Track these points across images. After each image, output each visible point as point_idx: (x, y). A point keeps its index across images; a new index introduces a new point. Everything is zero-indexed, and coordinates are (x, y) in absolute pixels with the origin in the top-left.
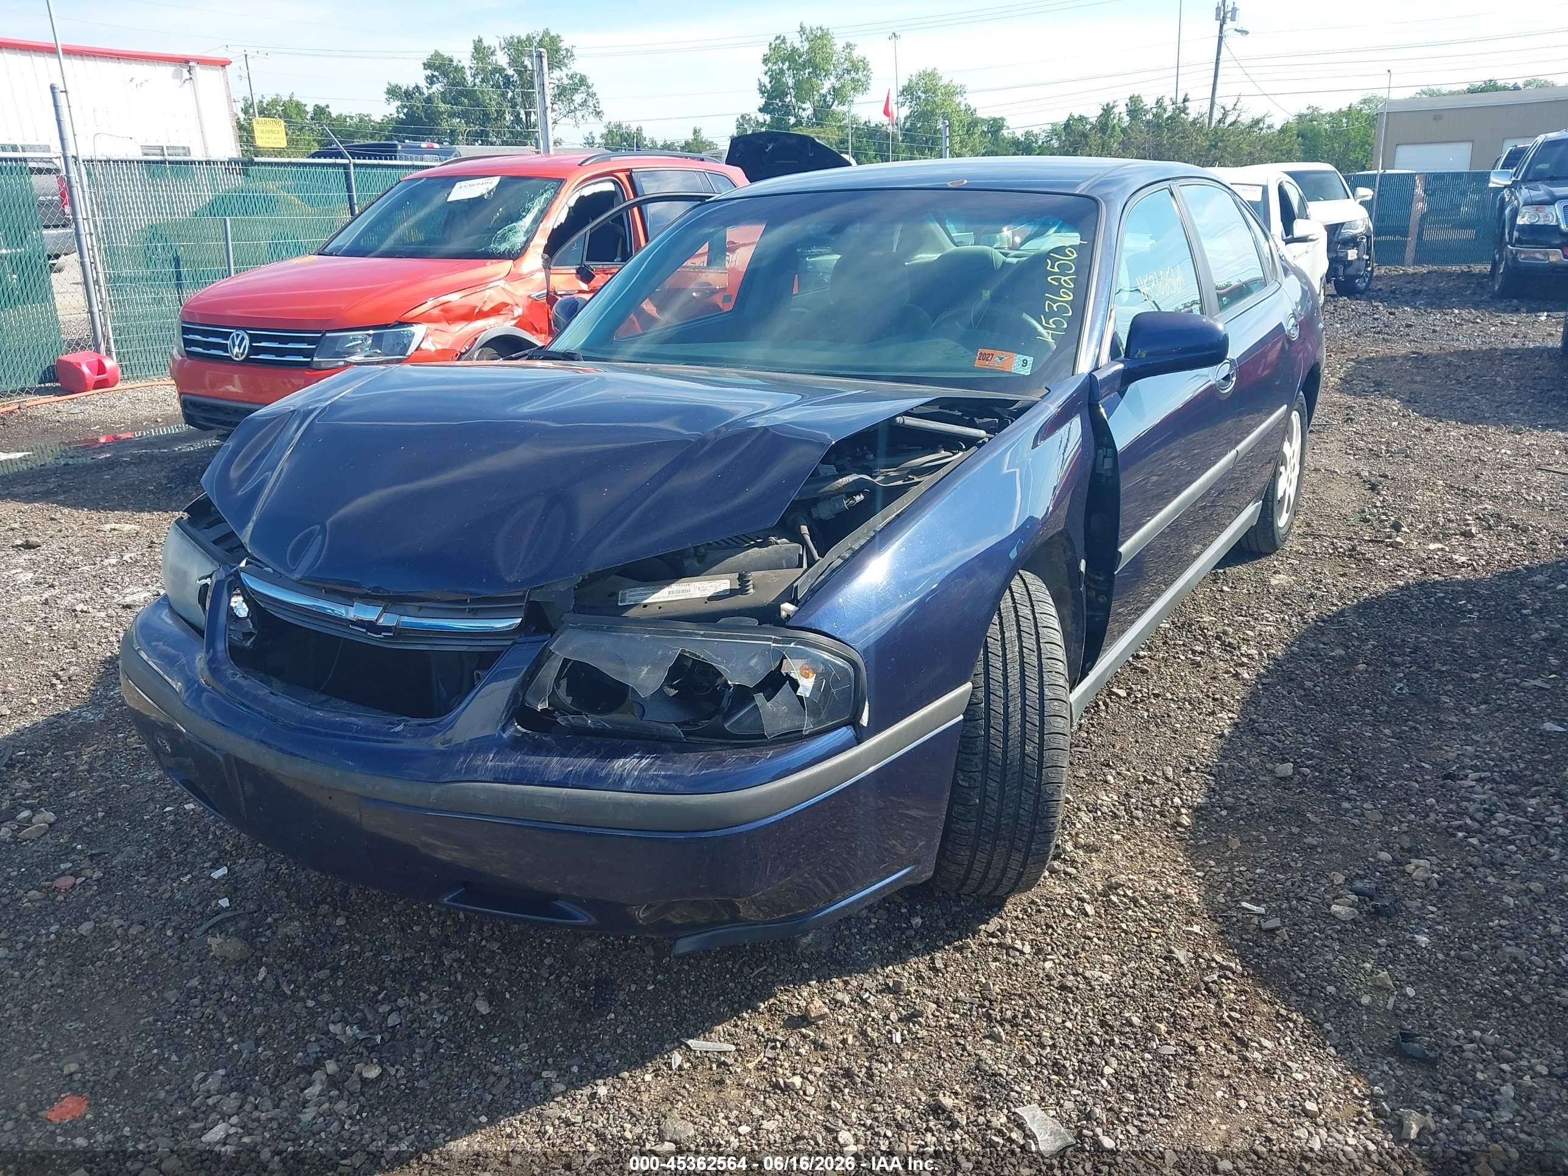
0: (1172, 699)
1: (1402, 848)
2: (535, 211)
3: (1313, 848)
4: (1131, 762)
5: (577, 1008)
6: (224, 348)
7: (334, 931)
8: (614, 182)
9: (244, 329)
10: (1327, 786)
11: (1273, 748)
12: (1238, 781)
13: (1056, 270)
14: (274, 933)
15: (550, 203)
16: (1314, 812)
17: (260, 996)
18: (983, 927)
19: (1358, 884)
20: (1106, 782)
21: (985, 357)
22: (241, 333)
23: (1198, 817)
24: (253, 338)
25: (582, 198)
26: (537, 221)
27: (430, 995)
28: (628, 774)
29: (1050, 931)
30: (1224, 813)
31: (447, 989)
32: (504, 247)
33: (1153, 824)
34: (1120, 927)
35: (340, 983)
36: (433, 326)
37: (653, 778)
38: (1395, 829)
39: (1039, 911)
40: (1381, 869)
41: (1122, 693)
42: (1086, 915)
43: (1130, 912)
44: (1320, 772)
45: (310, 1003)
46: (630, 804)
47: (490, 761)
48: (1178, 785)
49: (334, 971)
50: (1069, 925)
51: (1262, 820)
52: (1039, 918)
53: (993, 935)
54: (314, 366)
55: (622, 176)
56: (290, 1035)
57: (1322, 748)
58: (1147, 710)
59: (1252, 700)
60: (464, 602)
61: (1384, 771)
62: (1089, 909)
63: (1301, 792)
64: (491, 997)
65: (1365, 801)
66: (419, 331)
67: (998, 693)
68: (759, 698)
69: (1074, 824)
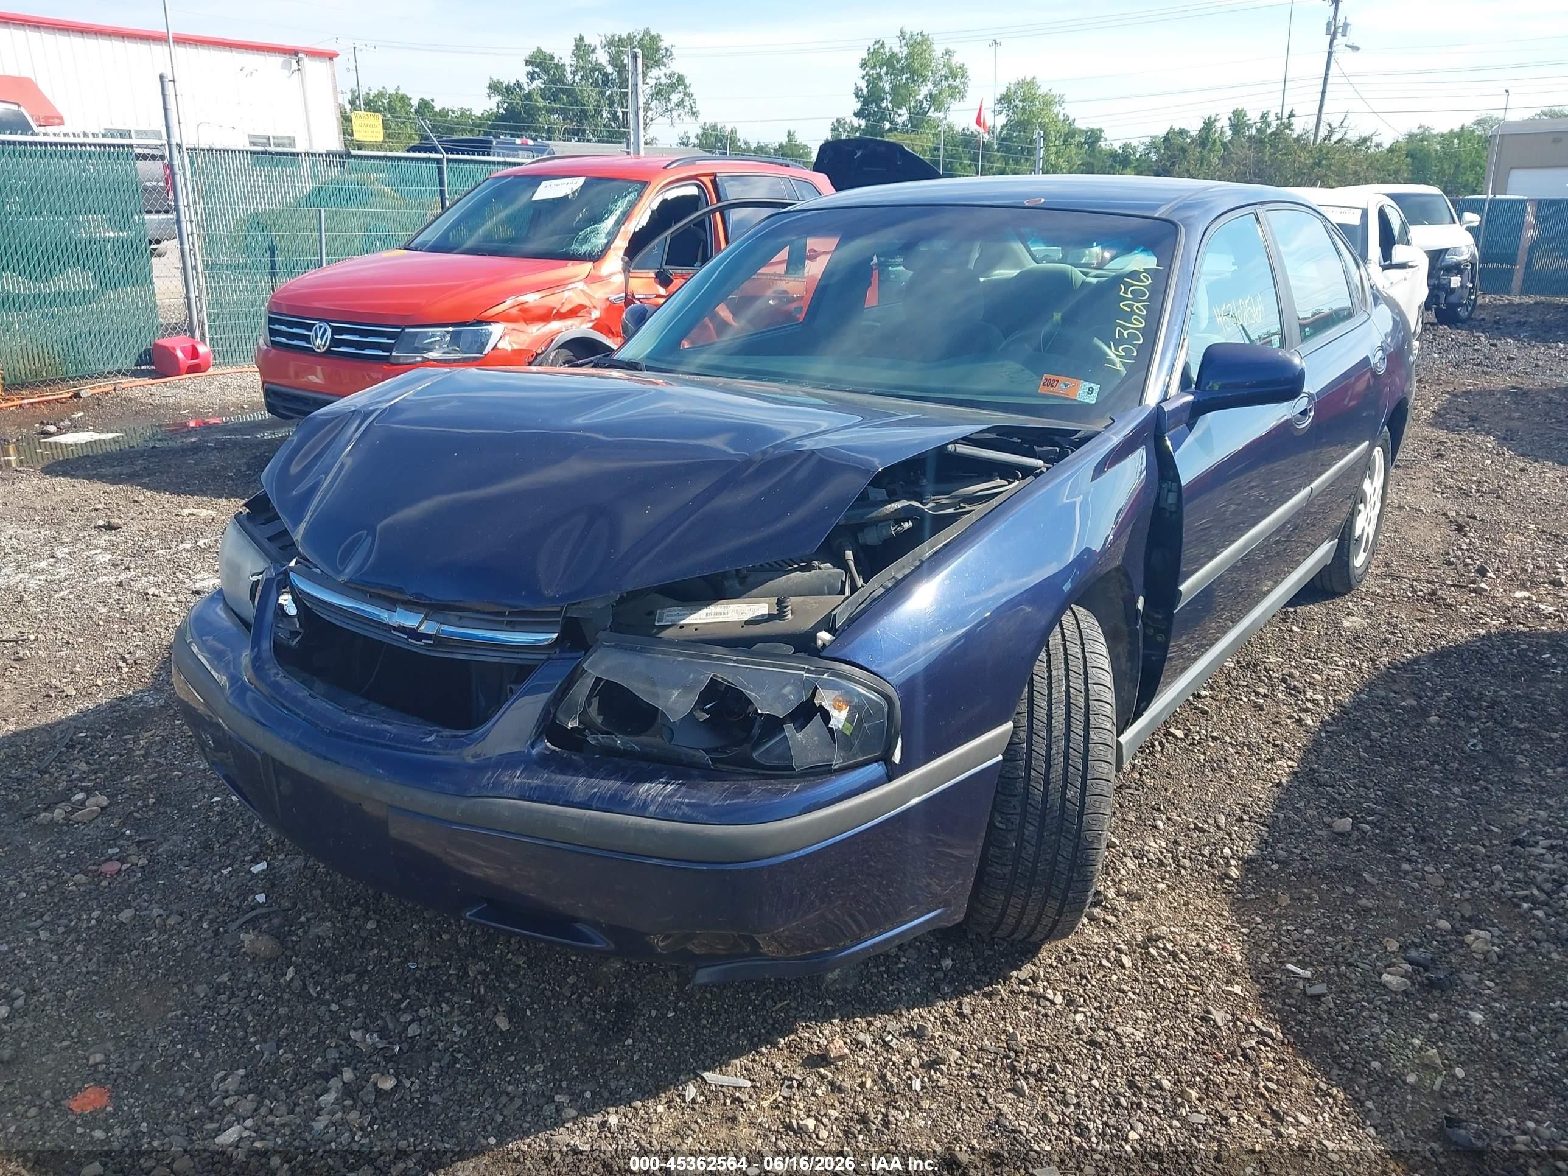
0: (1231, 743)
1: (1462, 916)
2: (617, 213)
3: (1367, 910)
4: (1182, 808)
5: (595, 1030)
6: (307, 339)
7: (364, 934)
8: (698, 186)
9: (327, 321)
10: (1388, 845)
11: (1333, 800)
12: (1292, 834)
13: (1130, 296)
14: (305, 932)
15: (632, 205)
16: (1372, 873)
17: (286, 996)
18: (1015, 973)
19: (1413, 953)
20: (1155, 827)
21: (1049, 383)
22: (324, 325)
23: (1248, 870)
24: (335, 331)
25: (665, 201)
26: (619, 223)
27: (452, 1007)
28: (653, 799)
29: (1084, 982)
30: (1275, 867)
31: (469, 1002)
32: (585, 248)
33: (1200, 874)
34: (1157, 982)
35: (365, 988)
36: (511, 326)
37: (677, 805)
38: (1457, 895)
39: (1074, 960)
40: (1439, 938)
41: (1180, 734)
42: (1123, 966)
43: (1168, 967)
44: (1381, 829)
45: (334, 1007)
46: (653, 831)
47: (518, 778)
48: (1229, 834)
49: (360, 975)
50: (1104, 976)
51: (1314, 877)
52: (1074, 968)
53: (1024, 982)
54: (392, 361)
55: (706, 180)
56: (311, 1039)
57: (1386, 804)
58: (1204, 754)
59: (1315, 748)
60: (502, 614)
61: (1449, 832)
62: (1126, 961)
63: (1359, 850)
64: (512, 1013)
65: (1426, 863)
66: (496, 330)
67: (1041, 734)
68: (789, 728)
69: (1119, 870)
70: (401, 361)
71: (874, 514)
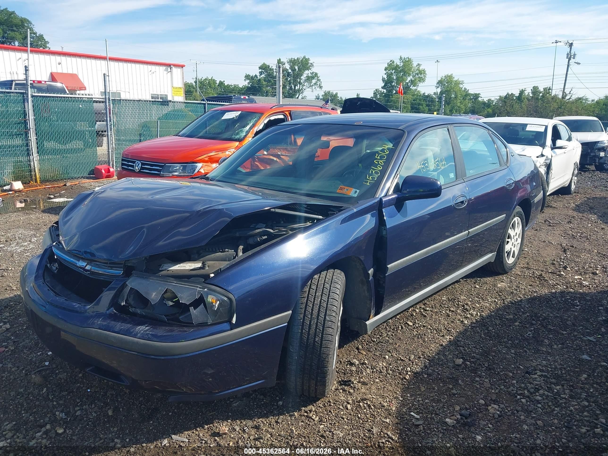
0: (430, 328)
1: (491, 399)
2: (251, 124)
3: (454, 394)
4: (399, 352)
6: (133, 166)
7: (77, 378)
8: (284, 115)
9: (140, 161)
10: (475, 371)
11: (461, 352)
12: (438, 364)
13: (379, 158)
14: (56, 376)
15: (256, 122)
16: (463, 381)
17: (41, 398)
18: (304, 408)
19: (463, 412)
20: (385, 358)
21: (341, 189)
22: (139, 162)
23: (414, 377)
24: (142, 164)
25: (270, 120)
26: (251, 128)
27: (96, 406)
28: (140, 332)
29: (330, 413)
30: (426, 376)
31: (102, 404)
32: (238, 137)
33: (395, 377)
34: (358, 416)
36: (205, 164)
37: (147, 334)
38: (493, 391)
39: (330, 405)
40: (478, 407)
41: (411, 324)
42: (347, 409)
43: (365, 410)
44: (475, 365)
45: (55, 403)
46: (137, 343)
47: (100, 322)
48: (413, 363)
49: (69, 393)
50: (339, 412)
51: (440, 381)
52: (329, 408)
53: (306, 412)
54: (161, 175)
55: (287, 113)
57: (482, 355)
58: (417, 332)
59: (463, 333)
61: (501, 367)
62: (349, 407)
63: (462, 372)
64: (116, 410)
65: (487, 378)
66: (199, 165)
67: (308, 316)
68: (191, 309)
69: (363, 373)
70: (165, 176)
71: (251, 233)
